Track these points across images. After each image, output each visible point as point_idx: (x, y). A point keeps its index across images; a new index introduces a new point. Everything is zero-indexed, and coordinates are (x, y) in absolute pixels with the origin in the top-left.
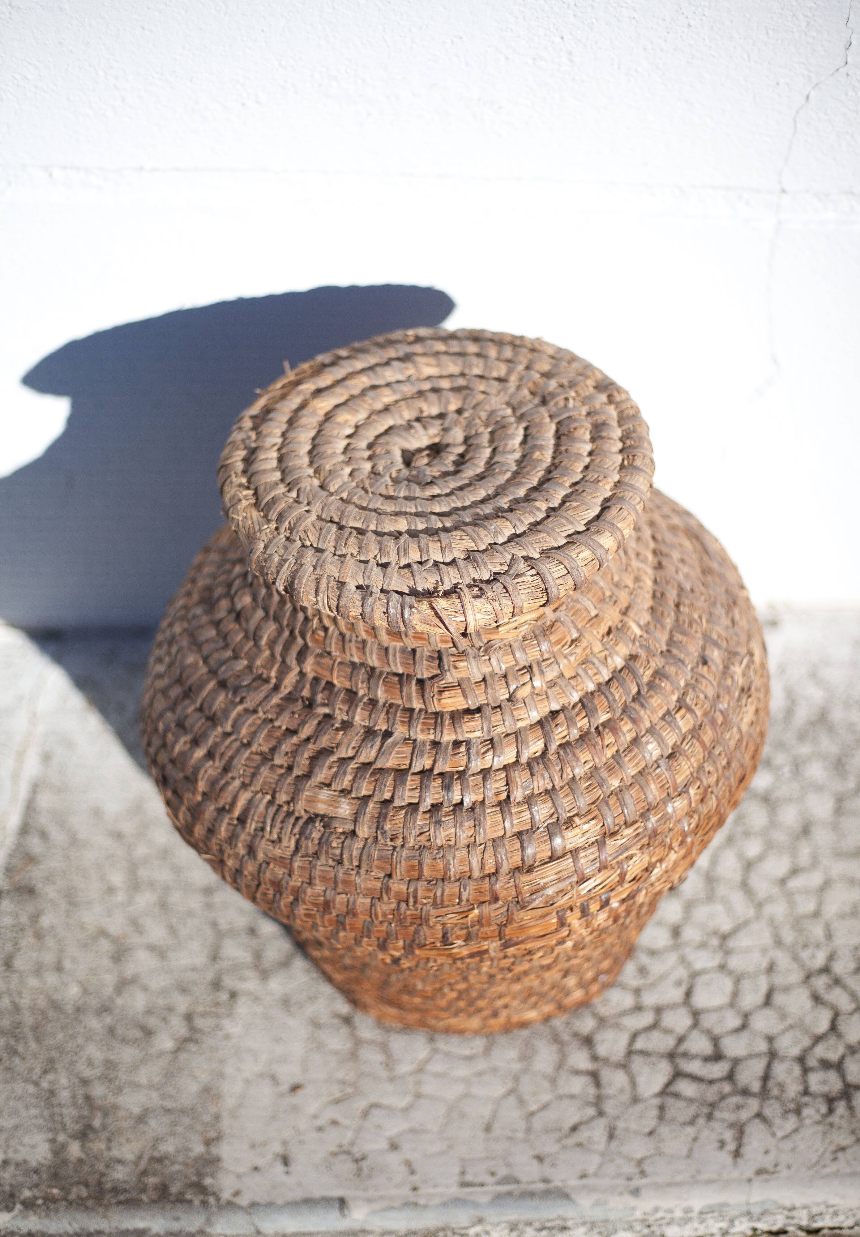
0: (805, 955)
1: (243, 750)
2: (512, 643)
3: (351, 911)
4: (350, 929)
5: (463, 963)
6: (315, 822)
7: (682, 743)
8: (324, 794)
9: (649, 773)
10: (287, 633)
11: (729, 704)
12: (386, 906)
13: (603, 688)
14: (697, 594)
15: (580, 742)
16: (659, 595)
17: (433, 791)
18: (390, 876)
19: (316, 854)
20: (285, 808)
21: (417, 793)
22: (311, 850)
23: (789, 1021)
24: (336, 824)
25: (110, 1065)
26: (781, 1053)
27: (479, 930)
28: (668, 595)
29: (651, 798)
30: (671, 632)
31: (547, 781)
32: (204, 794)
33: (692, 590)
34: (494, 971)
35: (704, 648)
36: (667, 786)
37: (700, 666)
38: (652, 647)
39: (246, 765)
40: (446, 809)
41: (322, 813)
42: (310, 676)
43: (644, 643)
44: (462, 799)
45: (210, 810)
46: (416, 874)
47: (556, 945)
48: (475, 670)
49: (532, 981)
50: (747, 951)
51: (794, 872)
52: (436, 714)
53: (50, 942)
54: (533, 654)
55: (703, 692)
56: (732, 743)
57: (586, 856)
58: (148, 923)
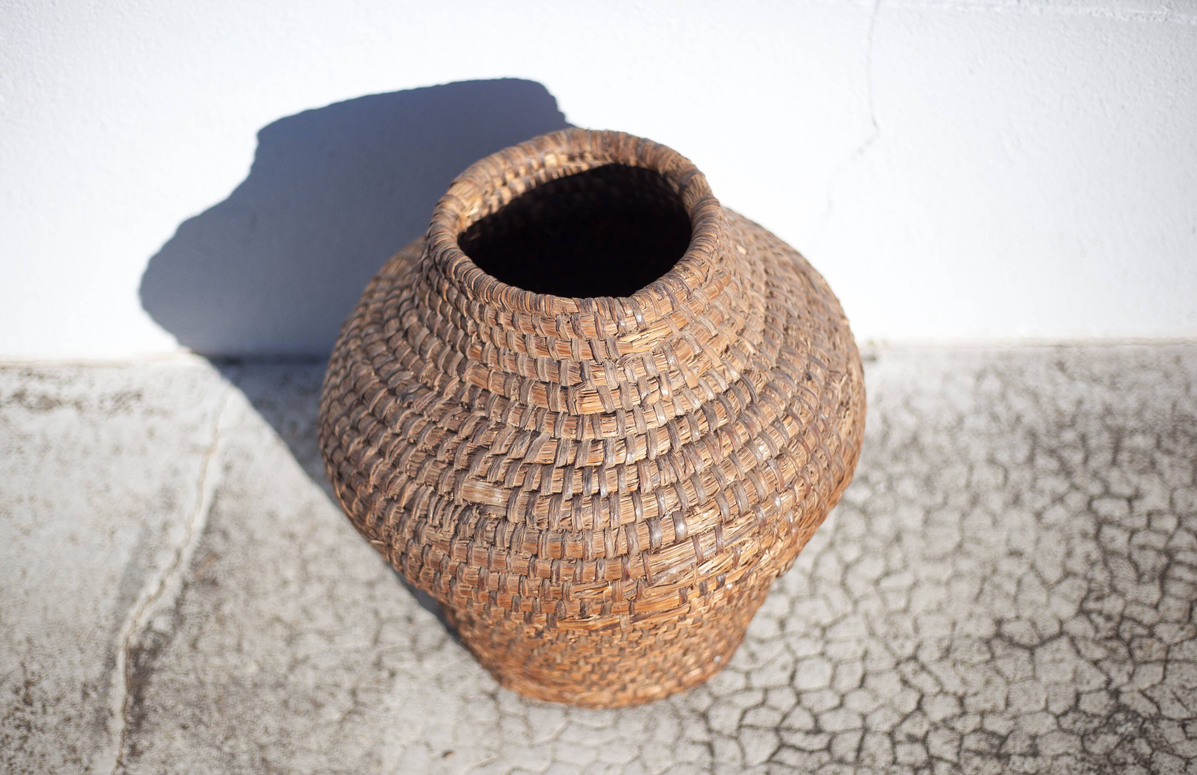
0: (895, 645)
1: (410, 448)
2: (644, 356)
3: (502, 588)
4: (501, 603)
5: (597, 635)
6: (472, 510)
7: (789, 446)
8: (481, 485)
9: (760, 471)
10: (449, 348)
11: (829, 415)
12: (533, 583)
13: (721, 397)
14: (804, 320)
15: (701, 443)
16: (770, 320)
17: (574, 482)
18: (536, 556)
19: (473, 537)
20: (446, 498)
21: (560, 484)
22: (468, 534)
23: (881, 701)
24: (490, 511)
25: (284, 732)
26: (874, 728)
27: (612, 605)
28: (778, 320)
29: (761, 492)
30: (780, 351)
31: (673, 475)
32: (375, 487)
33: (799, 317)
34: (624, 644)
35: (808, 366)
36: (775, 482)
37: (805, 380)
38: (764, 364)
39: (412, 461)
40: (585, 498)
41: (478, 501)
42: (469, 384)
43: (757, 360)
44: (599, 490)
45: (380, 501)
46: (559, 554)
47: (678, 621)
48: (612, 379)
49: (655, 657)
50: (845, 641)
51: (887, 574)
52: (578, 416)
53: (231, 627)
54: (661, 367)
55: (807, 404)
56: (832, 448)
57: (705, 541)
58: (317, 611)
